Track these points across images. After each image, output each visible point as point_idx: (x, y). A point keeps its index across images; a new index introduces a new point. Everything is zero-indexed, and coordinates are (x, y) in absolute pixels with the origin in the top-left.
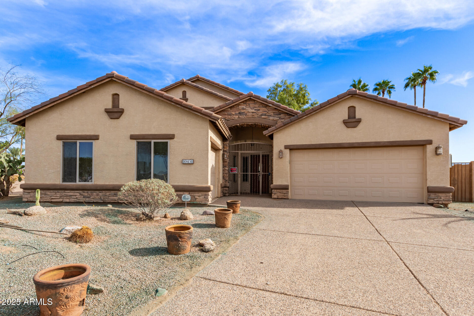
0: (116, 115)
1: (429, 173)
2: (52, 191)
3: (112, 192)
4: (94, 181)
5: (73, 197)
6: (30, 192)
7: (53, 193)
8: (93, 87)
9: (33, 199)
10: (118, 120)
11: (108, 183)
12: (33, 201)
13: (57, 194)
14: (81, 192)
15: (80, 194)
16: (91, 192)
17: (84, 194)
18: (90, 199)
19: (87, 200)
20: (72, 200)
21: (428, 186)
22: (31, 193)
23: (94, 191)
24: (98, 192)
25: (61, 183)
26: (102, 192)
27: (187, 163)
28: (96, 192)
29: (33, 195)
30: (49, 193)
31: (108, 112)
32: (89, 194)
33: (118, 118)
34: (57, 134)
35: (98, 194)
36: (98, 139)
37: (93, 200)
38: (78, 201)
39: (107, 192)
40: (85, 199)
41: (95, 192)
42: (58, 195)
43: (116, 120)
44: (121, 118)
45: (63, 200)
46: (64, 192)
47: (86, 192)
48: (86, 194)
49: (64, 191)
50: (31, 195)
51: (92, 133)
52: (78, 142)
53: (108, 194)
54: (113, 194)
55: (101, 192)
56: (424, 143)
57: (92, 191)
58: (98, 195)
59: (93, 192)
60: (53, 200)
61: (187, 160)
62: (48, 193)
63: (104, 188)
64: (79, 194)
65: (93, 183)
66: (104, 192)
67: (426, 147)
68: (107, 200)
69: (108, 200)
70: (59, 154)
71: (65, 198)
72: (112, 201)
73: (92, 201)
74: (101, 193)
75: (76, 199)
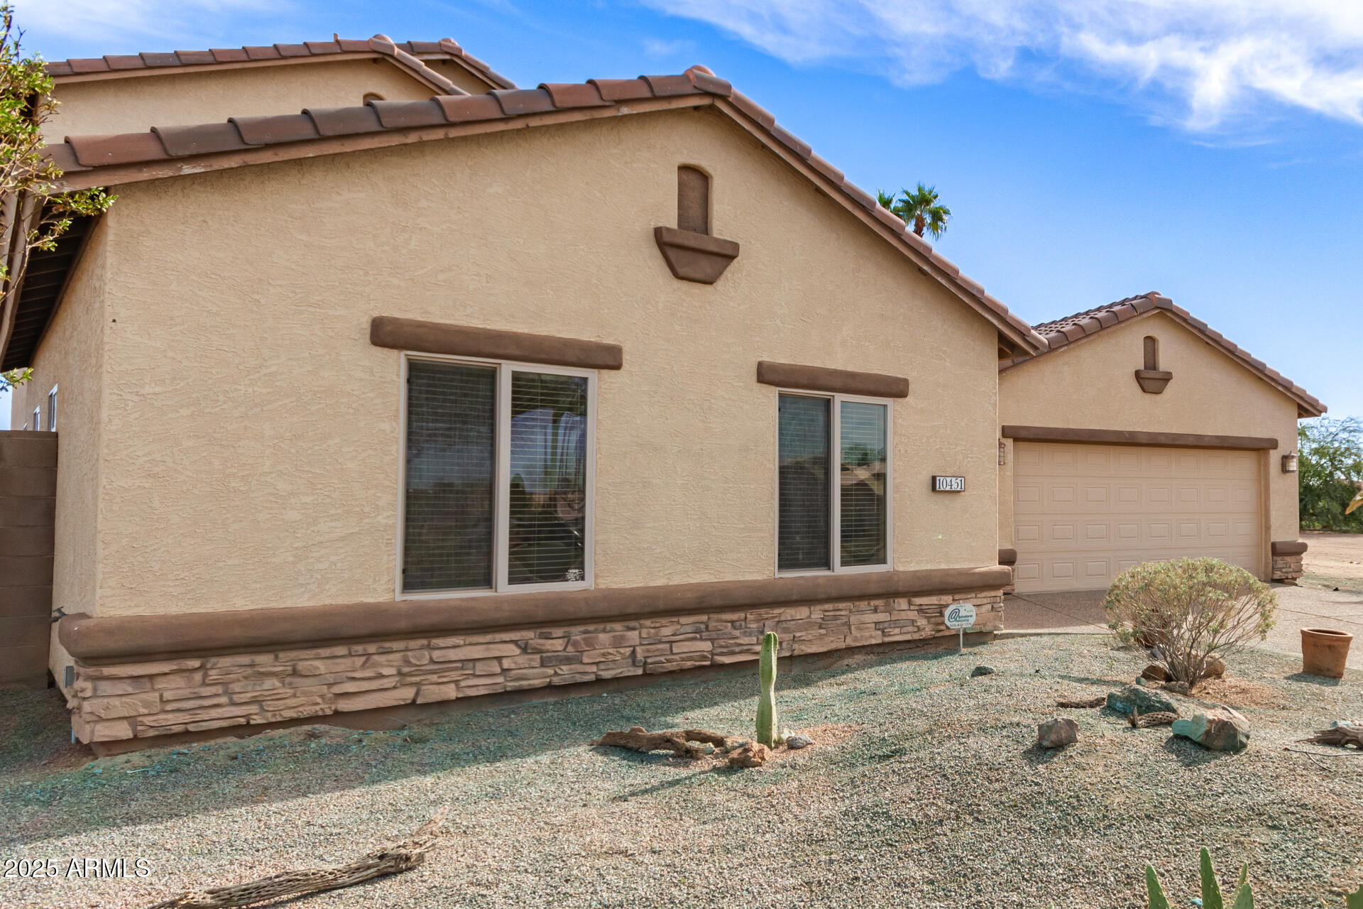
0: (704, 267)
1: (1273, 513)
2: (341, 650)
3: (684, 620)
4: (596, 576)
5: (480, 668)
6: (151, 677)
7: (348, 662)
8: (625, 110)
9: (186, 718)
10: (708, 288)
11: (660, 582)
12: (191, 728)
13: (375, 665)
14: (529, 634)
15: (525, 649)
16: (586, 632)
17: (548, 645)
18: (579, 668)
19: (566, 673)
20: (479, 686)
21: (1272, 540)
22: (161, 684)
23: (601, 626)
24: (618, 626)
25: (399, 597)
26: (642, 627)
27: (948, 488)
28: (609, 626)
29: (186, 692)
30: (321, 666)
31: (663, 241)
32: (575, 644)
33: (709, 282)
34: (376, 314)
35: (623, 637)
36: (617, 367)
37: (594, 669)
38: (511, 685)
39: (664, 621)
40: (551, 671)
41: (604, 631)
42: (388, 665)
43: (696, 289)
44: (719, 284)
45: (417, 694)
46: (429, 647)
47: (558, 632)
48: (558, 645)
49: (425, 642)
50: (167, 695)
51: (588, 335)
52: (506, 371)
53: (667, 631)
54: (689, 629)
55: (632, 624)
56: (1264, 445)
57: (591, 628)
58: (618, 642)
59: (596, 631)
60: (344, 705)
61: (949, 479)
62: (316, 663)
63: (661, 605)
64: (518, 651)
65: (588, 584)
66: (648, 623)
67: (1269, 453)
68: (663, 659)
69: (668, 661)
70: (386, 426)
71: (434, 678)
72: (689, 664)
73: (592, 677)
74: (634, 629)
75: (501, 680)
